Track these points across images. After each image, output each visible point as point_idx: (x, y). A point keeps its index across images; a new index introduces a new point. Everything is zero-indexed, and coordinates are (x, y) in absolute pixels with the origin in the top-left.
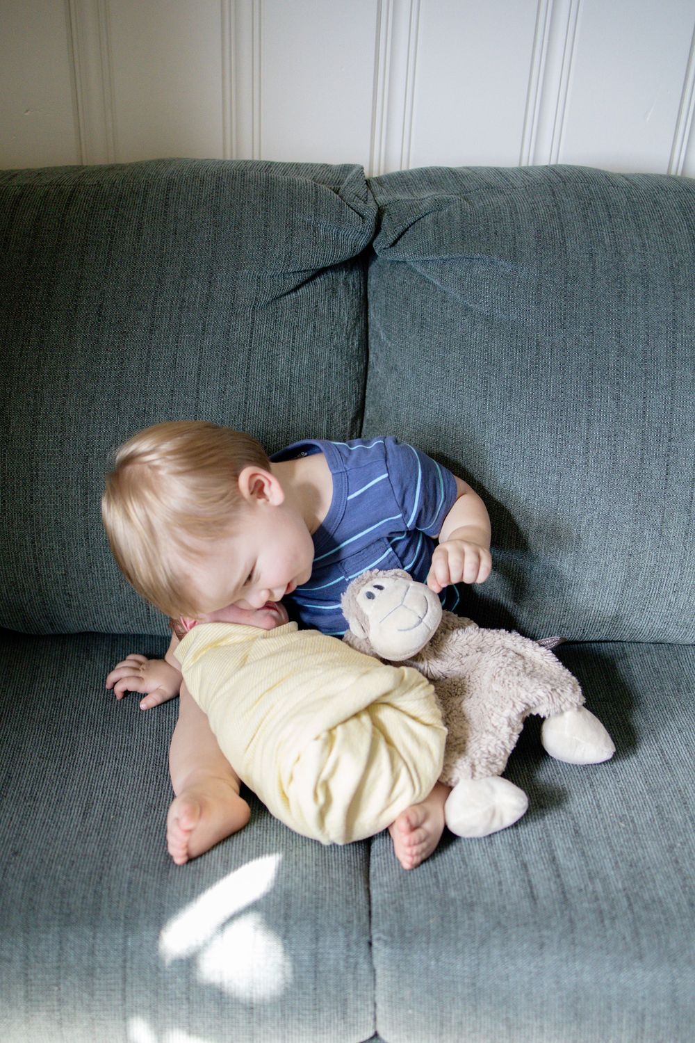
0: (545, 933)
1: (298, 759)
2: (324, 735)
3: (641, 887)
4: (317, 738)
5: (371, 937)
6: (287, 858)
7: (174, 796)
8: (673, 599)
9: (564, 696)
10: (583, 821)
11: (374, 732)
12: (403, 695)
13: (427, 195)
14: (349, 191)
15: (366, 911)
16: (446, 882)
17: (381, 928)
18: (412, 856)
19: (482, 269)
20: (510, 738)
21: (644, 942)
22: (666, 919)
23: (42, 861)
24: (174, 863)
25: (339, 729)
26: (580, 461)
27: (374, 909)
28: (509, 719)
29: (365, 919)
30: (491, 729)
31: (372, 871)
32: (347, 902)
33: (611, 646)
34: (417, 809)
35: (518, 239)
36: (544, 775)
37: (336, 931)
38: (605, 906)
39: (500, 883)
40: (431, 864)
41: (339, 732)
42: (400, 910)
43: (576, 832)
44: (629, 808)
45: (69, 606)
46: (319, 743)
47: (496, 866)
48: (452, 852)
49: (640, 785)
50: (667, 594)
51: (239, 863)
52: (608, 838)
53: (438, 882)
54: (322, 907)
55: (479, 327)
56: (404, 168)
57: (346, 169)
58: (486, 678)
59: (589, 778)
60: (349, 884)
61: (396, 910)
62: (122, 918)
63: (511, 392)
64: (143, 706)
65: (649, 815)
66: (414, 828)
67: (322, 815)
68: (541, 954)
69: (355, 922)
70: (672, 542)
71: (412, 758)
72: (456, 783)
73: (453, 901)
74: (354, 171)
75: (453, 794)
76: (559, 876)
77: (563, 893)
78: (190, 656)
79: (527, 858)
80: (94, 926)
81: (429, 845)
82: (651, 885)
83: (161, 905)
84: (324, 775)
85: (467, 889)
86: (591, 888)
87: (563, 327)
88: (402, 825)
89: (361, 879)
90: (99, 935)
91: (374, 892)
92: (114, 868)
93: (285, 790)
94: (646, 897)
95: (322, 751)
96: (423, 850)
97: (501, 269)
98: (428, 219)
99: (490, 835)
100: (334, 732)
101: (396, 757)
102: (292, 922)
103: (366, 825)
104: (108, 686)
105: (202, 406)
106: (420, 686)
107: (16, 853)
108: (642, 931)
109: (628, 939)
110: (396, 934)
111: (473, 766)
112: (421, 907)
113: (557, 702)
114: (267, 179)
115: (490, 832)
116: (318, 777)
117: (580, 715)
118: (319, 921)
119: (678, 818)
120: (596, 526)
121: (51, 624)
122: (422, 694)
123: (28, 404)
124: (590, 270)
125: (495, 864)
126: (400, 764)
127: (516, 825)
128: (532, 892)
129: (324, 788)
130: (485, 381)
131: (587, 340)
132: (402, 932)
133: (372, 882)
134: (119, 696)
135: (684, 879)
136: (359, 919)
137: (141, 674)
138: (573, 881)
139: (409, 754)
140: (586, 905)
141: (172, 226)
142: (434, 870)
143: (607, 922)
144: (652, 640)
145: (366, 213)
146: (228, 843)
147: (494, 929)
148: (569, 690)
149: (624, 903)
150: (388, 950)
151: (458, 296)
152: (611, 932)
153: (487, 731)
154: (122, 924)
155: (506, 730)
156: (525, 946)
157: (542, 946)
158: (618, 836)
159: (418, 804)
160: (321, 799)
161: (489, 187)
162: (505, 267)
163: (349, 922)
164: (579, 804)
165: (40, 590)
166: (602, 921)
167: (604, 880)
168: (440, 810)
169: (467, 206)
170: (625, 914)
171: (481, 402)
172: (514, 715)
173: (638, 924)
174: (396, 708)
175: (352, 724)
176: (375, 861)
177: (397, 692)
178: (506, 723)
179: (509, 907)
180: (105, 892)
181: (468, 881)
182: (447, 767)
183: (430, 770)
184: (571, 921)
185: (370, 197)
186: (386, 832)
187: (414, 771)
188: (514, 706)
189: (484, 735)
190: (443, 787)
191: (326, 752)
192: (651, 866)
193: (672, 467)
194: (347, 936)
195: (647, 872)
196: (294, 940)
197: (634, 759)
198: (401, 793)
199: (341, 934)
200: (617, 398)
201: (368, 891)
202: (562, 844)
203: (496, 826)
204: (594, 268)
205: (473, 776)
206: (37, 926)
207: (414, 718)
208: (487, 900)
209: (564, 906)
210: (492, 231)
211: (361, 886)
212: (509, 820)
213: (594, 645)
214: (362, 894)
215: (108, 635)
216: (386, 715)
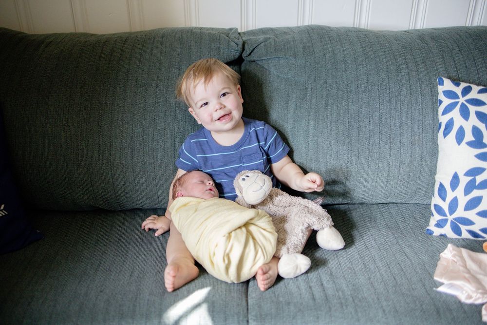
0: (319, 312)
1: (217, 246)
2: (227, 235)
3: (358, 293)
4: (224, 236)
5: (248, 318)
6: (213, 288)
7: (167, 264)
8: (366, 185)
9: (324, 222)
10: (334, 270)
11: (247, 234)
12: (259, 220)
13: (262, 37)
14: (232, 36)
15: (246, 308)
16: (278, 295)
17: (252, 314)
18: (264, 285)
19: (283, 61)
20: (303, 238)
21: (360, 314)
22: (368, 305)
23: (112, 294)
24: (167, 291)
25: (233, 233)
26: (325, 131)
27: (249, 308)
28: (302, 230)
29: (245, 311)
30: (295, 234)
31: (249, 293)
32: (238, 305)
33: (344, 206)
34: (266, 265)
35: (296, 50)
36: (318, 254)
37: (234, 316)
38: (343, 301)
39: (300, 294)
40: (272, 289)
41: (233, 234)
42: (260, 307)
43: (331, 274)
44: (352, 265)
45: (126, 197)
46: (225, 238)
47: (299, 288)
48: (281, 284)
49: (357, 256)
50: (363, 182)
51: (194, 291)
52: (344, 276)
53: (275, 295)
54: (228, 307)
55: (284, 83)
56: (254, 28)
57: (231, 29)
58: (293, 215)
59: (336, 254)
60: (239, 298)
61: (258, 307)
62: (145, 314)
63: (297, 106)
64: (156, 235)
65: (360, 267)
66: (264, 273)
67: (227, 268)
68: (318, 321)
69: (242, 312)
70: (363, 161)
71: (263, 245)
72: (282, 256)
73: (281, 302)
74: (234, 30)
75: (281, 260)
76: (324, 291)
77: (326, 297)
78: (174, 210)
79: (311, 285)
80: (133, 318)
81: (271, 281)
82: (362, 292)
83: (161, 309)
84: (227, 251)
85: (287, 297)
86: (337, 294)
87: (315, 81)
88: (260, 272)
89: (244, 296)
90: (135, 322)
91: (249, 301)
92: (142, 295)
93: (212, 260)
94: (360, 297)
95: (226, 241)
96: (269, 283)
97: (290, 61)
98: (262, 45)
99: (296, 277)
100: (231, 234)
101: (257, 244)
102: (215, 313)
103: (246, 275)
104: (142, 228)
105: (178, 116)
106: (266, 217)
107: (101, 292)
108: (359, 310)
109: (353, 313)
110: (258, 316)
111: (288, 249)
112: (269, 305)
113: (321, 223)
114: (201, 32)
115: (296, 276)
116: (225, 252)
117: (331, 230)
118: (226, 313)
119: (372, 267)
120: (333, 156)
121: (120, 205)
122: (267, 220)
123: (109, 117)
124: (324, 60)
125: (298, 287)
126: (258, 247)
127: (307, 272)
128: (314, 297)
129: (227, 256)
130: (287, 103)
131: (325, 85)
132: (261, 315)
133: (249, 297)
134: (147, 230)
135: (375, 290)
136: (243, 311)
137: (155, 222)
138: (330, 292)
139: (262, 243)
140: (335, 301)
141: (164, 50)
142: (273, 291)
143: (344, 307)
144: (360, 202)
145: (238, 43)
146: (190, 284)
147: (298, 312)
148: (326, 219)
149: (351, 299)
150: (255, 323)
151: (275, 72)
152: (346, 311)
153: (294, 235)
154: (145, 317)
155: (301, 234)
156: (311, 318)
157: (318, 318)
158: (348, 275)
159: (267, 264)
160: (226, 261)
161: (285, 33)
162: (292, 60)
163: (239, 312)
164: (332, 264)
165: (115, 191)
166: (342, 307)
167: (343, 292)
168: (276, 267)
169: (276, 39)
170: (351, 304)
171: (286, 111)
172: (303, 228)
173: (357, 307)
174: (257, 225)
175: (238, 231)
176: (250, 289)
177: (256, 219)
178: (301, 232)
179: (304, 303)
180: (138, 304)
181: (288, 294)
182: (278, 250)
183: (271, 249)
184: (330, 308)
185: (240, 38)
186: (254, 277)
187: (264, 250)
188: (303, 225)
189: (292, 237)
190: (276, 258)
191: (228, 241)
192: (361, 285)
193: (360, 132)
194: (238, 318)
195: (360, 288)
196: (216, 321)
197: (354, 247)
198: (259, 260)
199: (236, 317)
200: (337, 106)
201: (247, 301)
202: (325, 279)
203: (299, 273)
204: (325, 59)
205: (288, 253)
206: (109, 319)
207: (264, 230)
208: (295, 301)
209: (326, 302)
210: (286, 47)
211: (244, 299)
212: (304, 271)
213: (337, 206)
214: (244, 302)
215: (143, 209)
216: (252, 228)
